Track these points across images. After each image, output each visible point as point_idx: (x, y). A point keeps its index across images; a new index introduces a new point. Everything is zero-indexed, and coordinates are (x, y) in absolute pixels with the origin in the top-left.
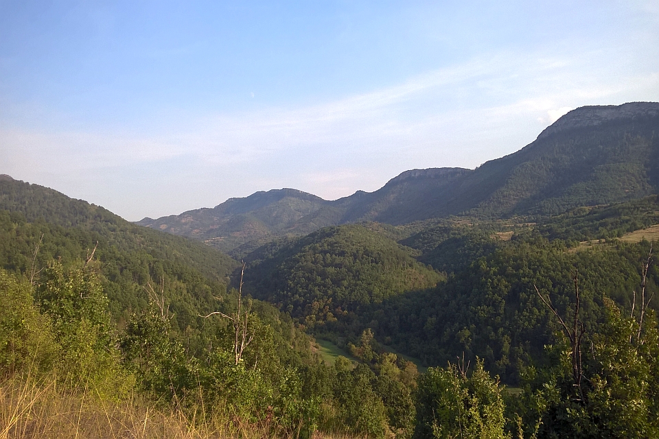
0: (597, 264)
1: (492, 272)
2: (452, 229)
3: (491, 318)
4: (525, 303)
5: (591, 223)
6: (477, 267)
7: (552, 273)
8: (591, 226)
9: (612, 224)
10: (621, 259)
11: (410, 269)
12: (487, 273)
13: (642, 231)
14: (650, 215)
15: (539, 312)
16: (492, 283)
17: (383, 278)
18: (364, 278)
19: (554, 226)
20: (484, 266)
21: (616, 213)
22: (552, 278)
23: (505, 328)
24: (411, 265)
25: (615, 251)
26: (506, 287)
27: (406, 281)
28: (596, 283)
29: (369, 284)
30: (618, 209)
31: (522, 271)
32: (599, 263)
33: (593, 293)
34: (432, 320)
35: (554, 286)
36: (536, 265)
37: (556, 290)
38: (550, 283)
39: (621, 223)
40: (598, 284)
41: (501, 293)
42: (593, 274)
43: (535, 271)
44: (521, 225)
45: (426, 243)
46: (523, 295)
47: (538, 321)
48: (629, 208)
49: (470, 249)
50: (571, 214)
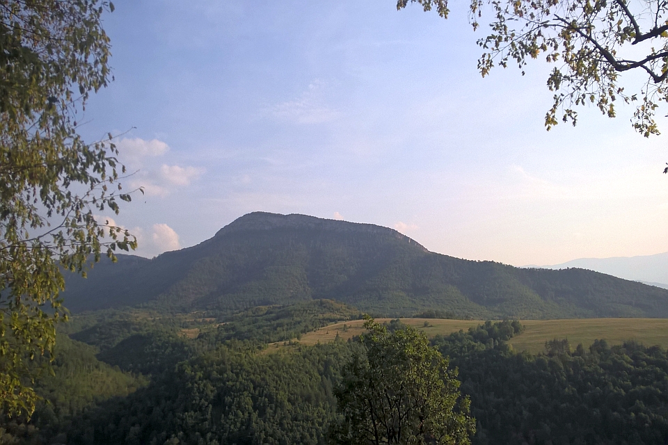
0: (287, 366)
1: (197, 377)
2: (133, 324)
3: (198, 424)
4: (230, 407)
5: (269, 323)
6: (182, 371)
7: (252, 376)
8: (270, 326)
9: (287, 325)
10: (305, 362)
11: (96, 371)
12: (193, 378)
13: (313, 332)
14: (316, 317)
15: (243, 414)
16: (199, 388)
17: (68, 382)
18: (45, 383)
19: (237, 324)
20: (188, 371)
21: (288, 314)
22: (252, 381)
23: (212, 432)
24: (97, 367)
25: (298, 353)
26: (212, 391)
27: (93, 385)
28: (288, 384)
29: (51, 391)
30: (291, 311)
31: (226, 375)
32: (289, 365)
33: (287, 393)
34: (135, 430)
35: (254, 388)
36: (238, 369)
37: (257, 393)
38: (252, 386)
39: (295, 324)
40: (291, 385)
41: (207, 397)
42: (286, 376)
43: (237, 374)
44: (201, 320)
45: (105, 339)
46: (228, 399)
47: (242, 424)
48: (299, 310)
49: (158, 347)
50: (250, 313)
